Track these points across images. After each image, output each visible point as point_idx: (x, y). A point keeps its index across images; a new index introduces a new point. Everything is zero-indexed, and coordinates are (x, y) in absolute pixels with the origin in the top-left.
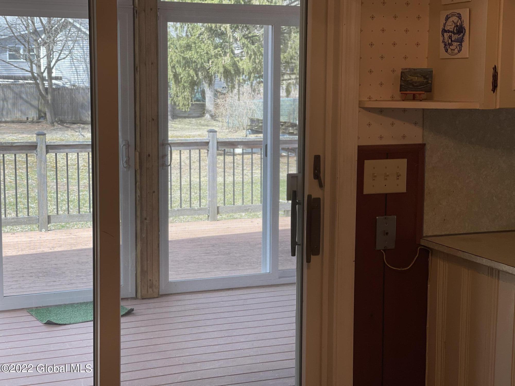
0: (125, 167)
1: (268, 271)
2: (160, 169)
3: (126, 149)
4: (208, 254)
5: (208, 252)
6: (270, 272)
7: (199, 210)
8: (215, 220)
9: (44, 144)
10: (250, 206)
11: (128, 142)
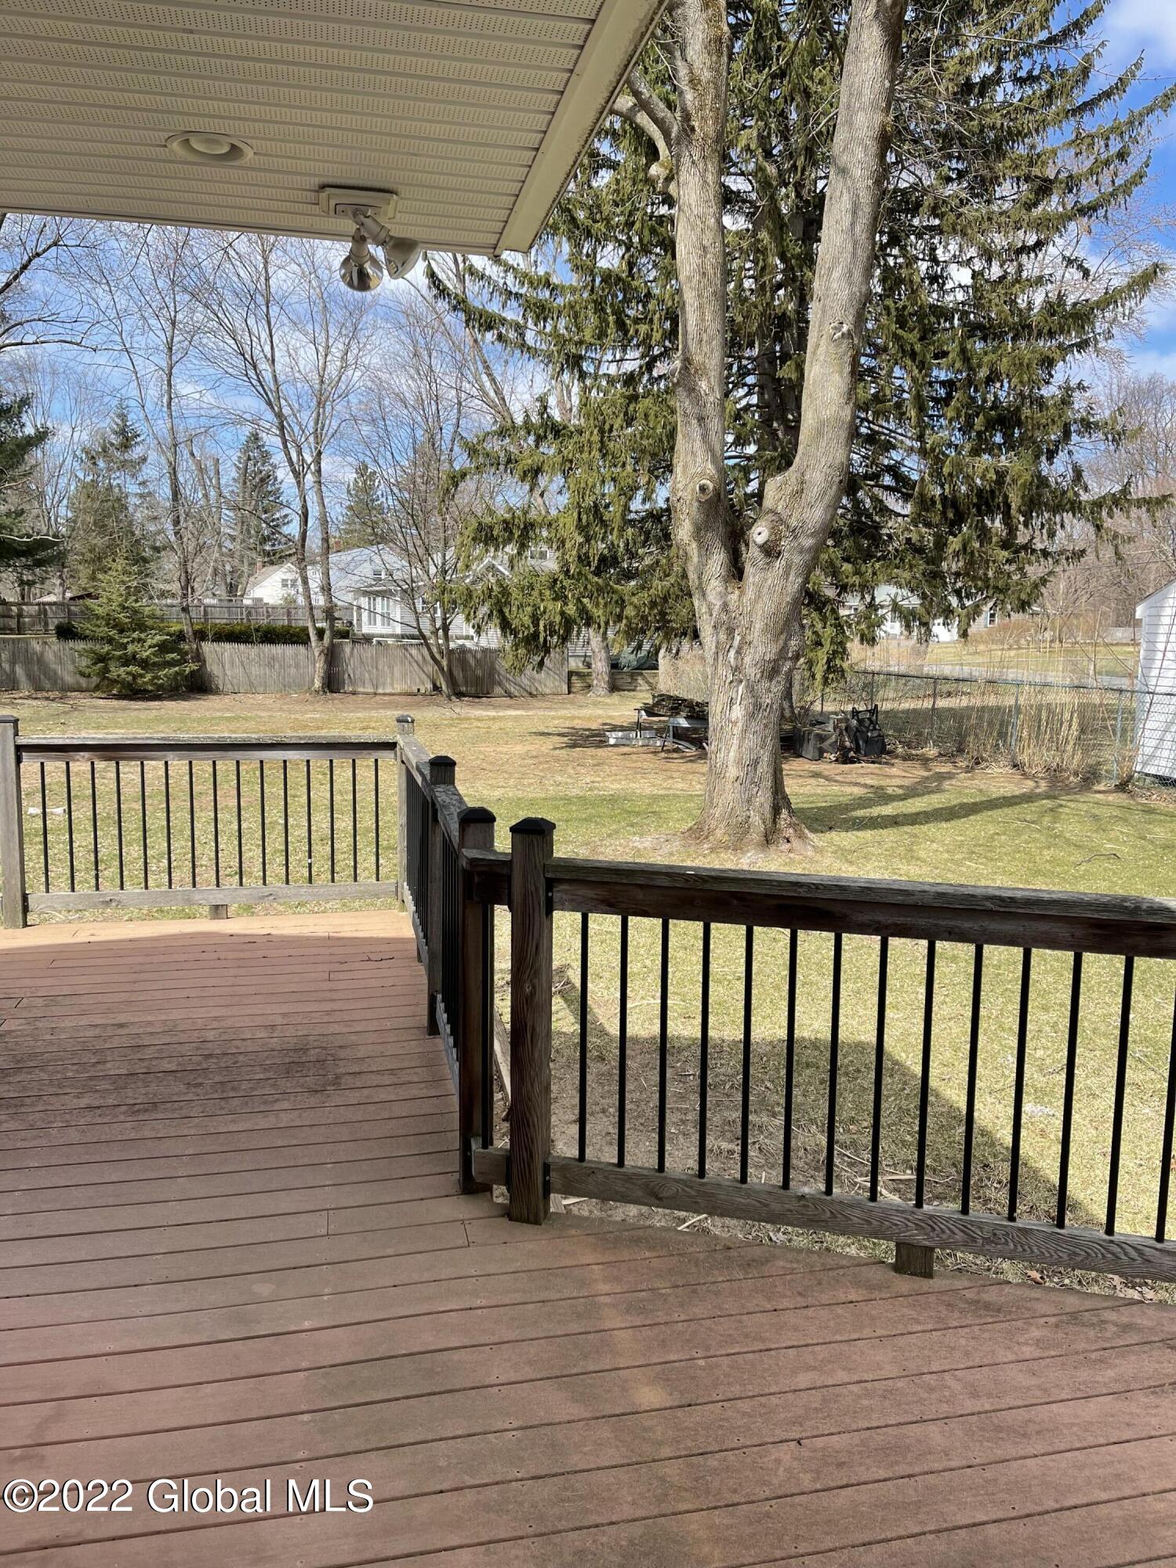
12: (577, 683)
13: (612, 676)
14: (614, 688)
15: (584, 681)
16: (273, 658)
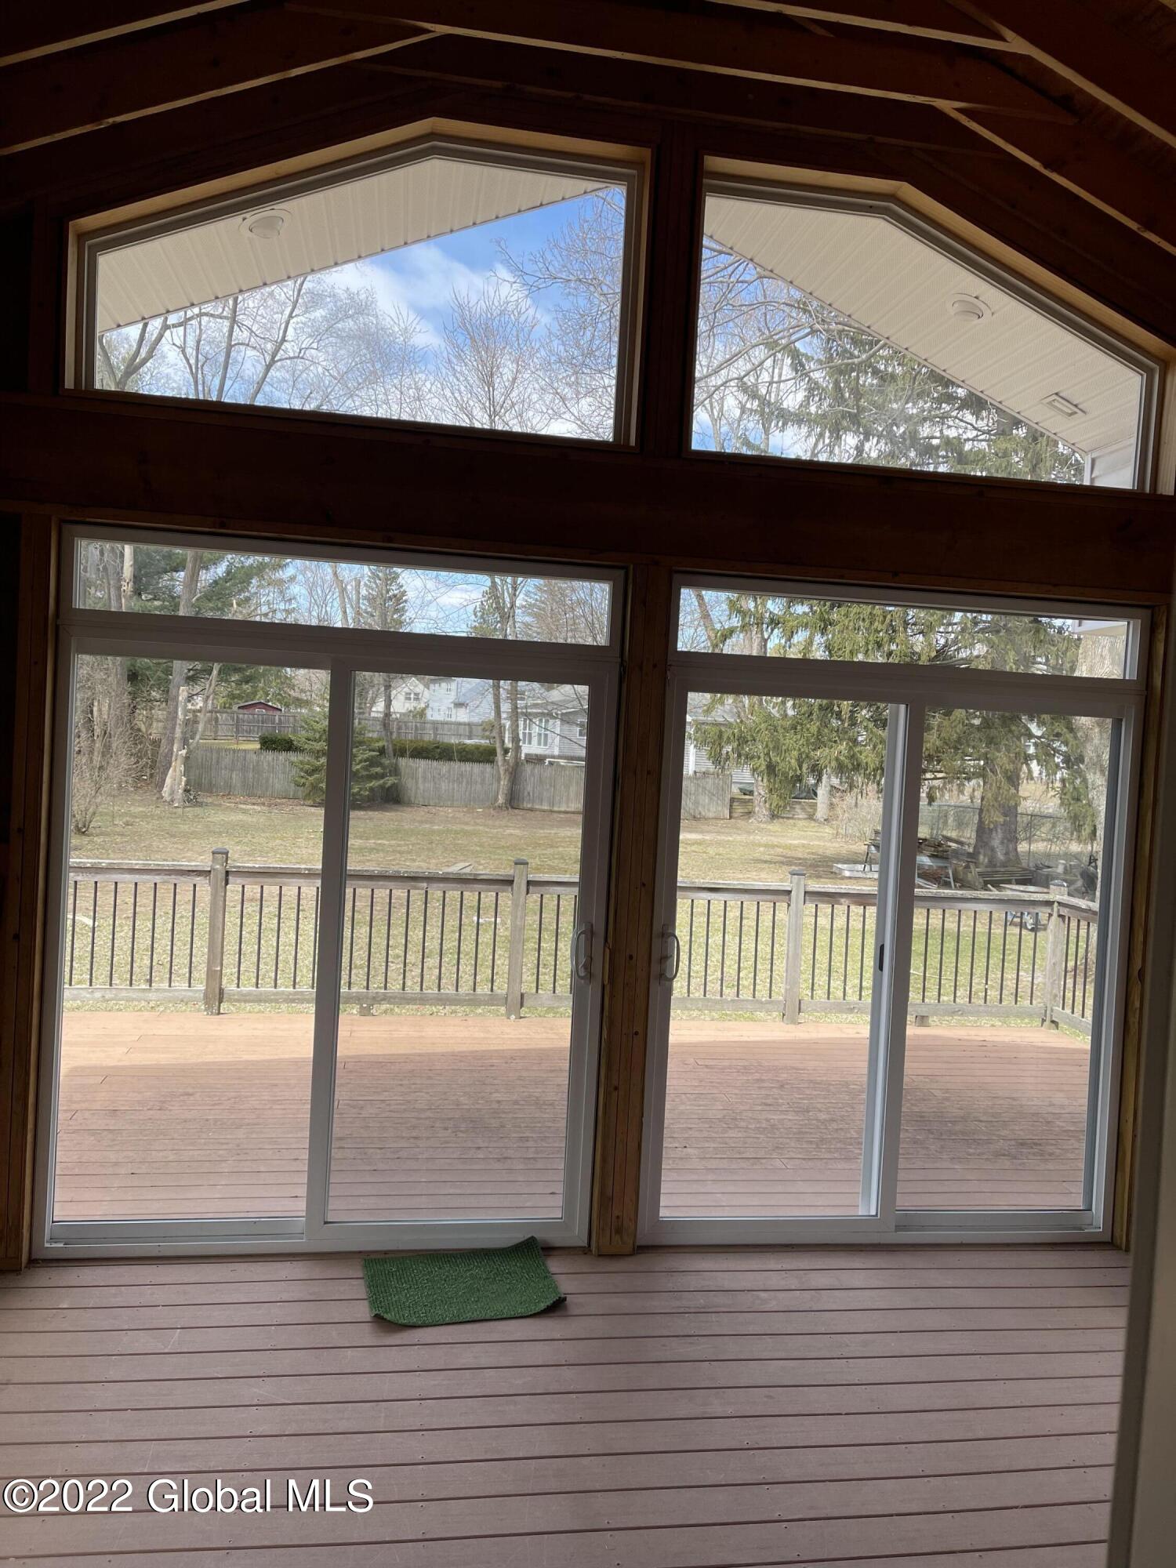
0: (582, 978)
1: (874, 1213)
2: (654, 986)
3: (586, 939)
4: (768, 1108)
5: (768, 1101)
6: (877, 1215)
7: (767, 1002)
8: (795, 1024)
9: (524, 878)
10: (857, 1004)
11: (592, 926)
12: (739, 810)
14: (774, 815)
15: (745, 807)
16: (462, 775)
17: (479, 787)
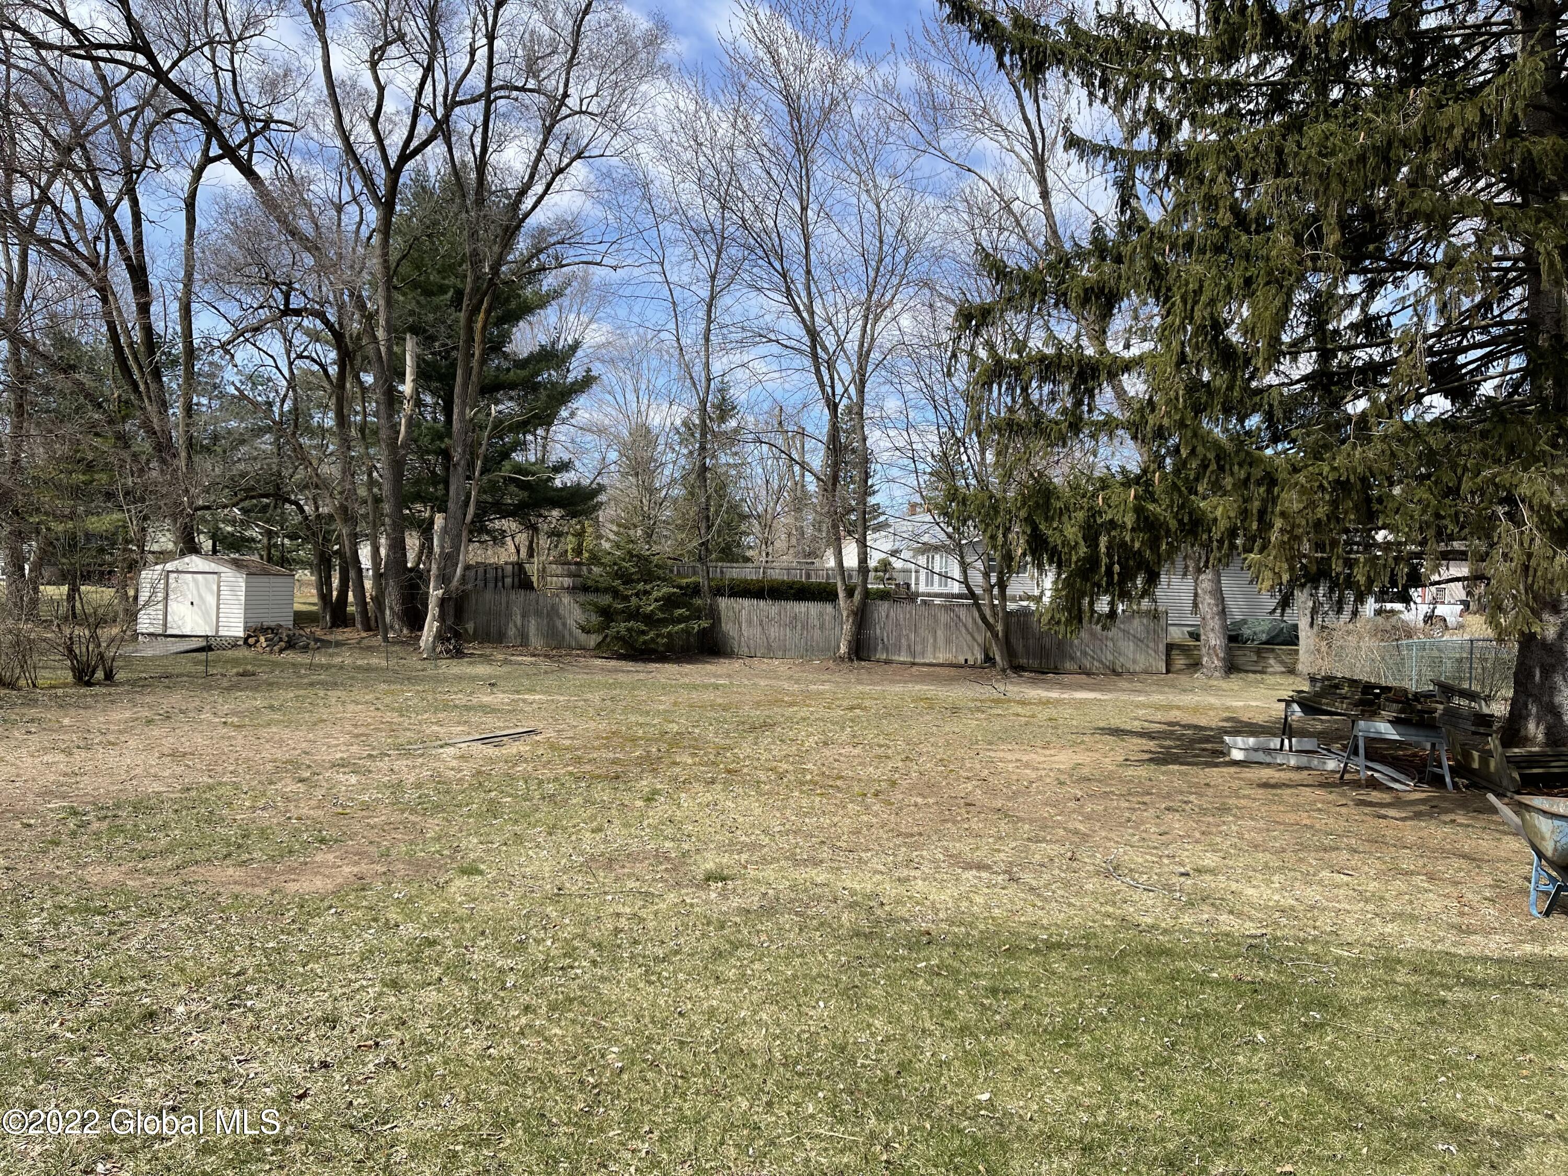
12: (1180, 661)
13: (1229, 651)
14: (1232, 668)
15: (1188, 656)
16: (795, 618)
17: (817, 633)
